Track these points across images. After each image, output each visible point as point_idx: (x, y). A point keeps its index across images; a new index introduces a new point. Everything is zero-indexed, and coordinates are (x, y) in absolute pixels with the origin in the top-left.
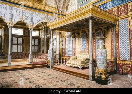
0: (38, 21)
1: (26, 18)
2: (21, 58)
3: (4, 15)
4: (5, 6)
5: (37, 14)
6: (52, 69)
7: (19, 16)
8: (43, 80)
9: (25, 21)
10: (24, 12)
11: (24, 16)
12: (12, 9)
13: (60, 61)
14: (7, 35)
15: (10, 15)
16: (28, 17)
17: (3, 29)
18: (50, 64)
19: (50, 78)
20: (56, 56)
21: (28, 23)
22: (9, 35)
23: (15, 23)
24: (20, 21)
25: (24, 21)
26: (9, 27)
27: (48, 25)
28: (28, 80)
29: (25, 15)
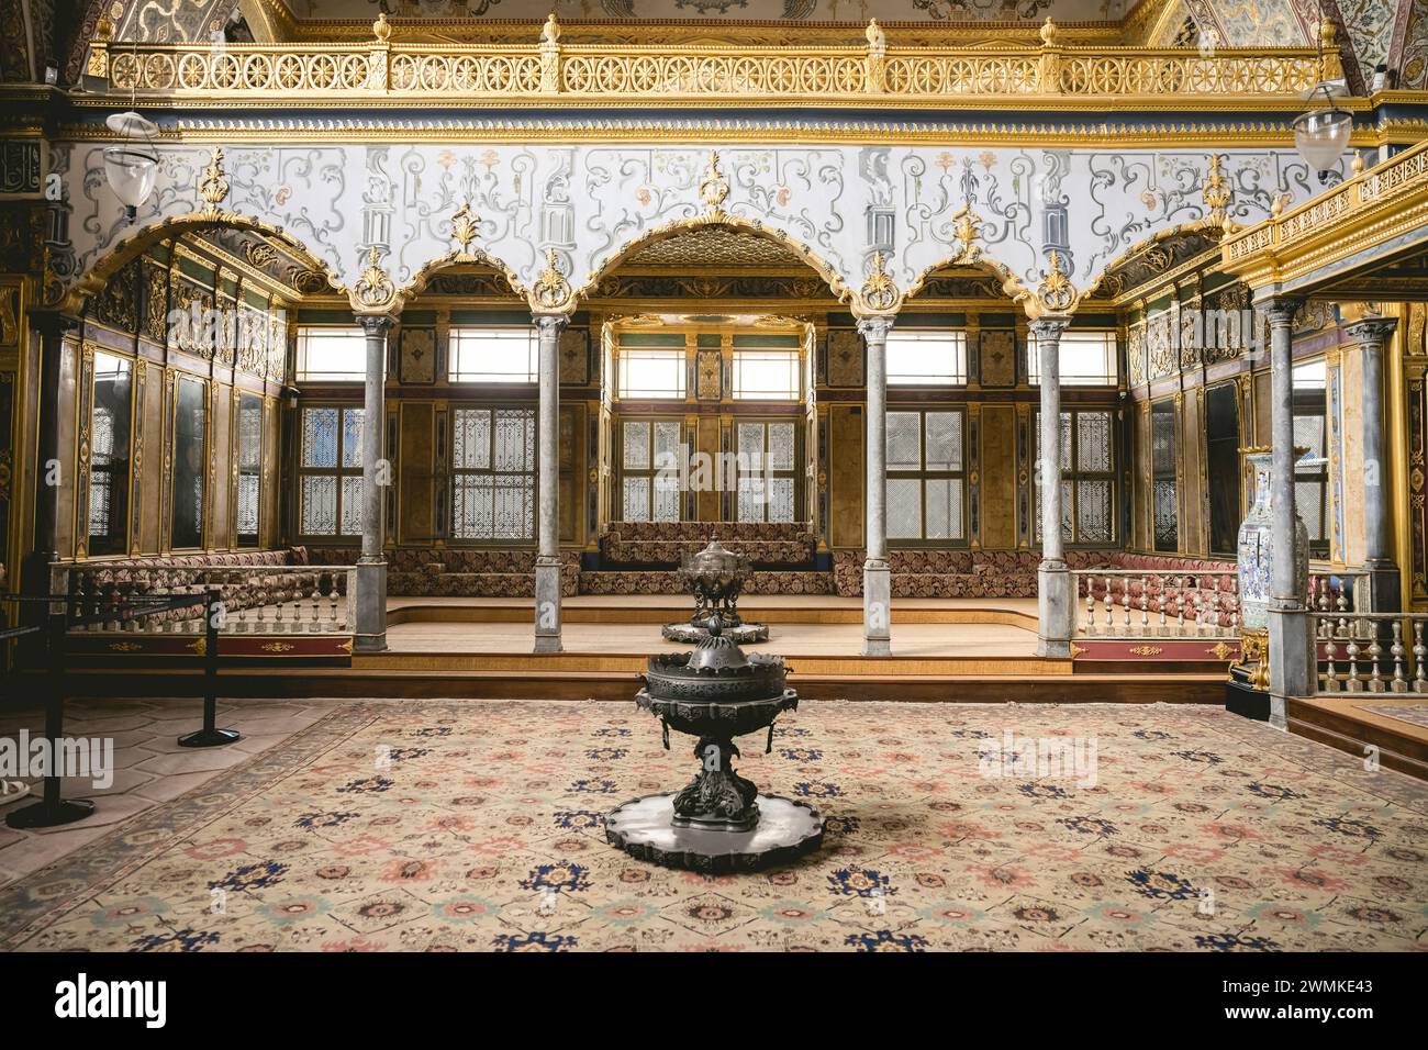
0: (1116, 230)
1: (1000, 221)
2: (960, 596)
3: (829, 231)
4: (829, 157)
5: (1102, 162)
6: (1293, 728)
7: (938, 222)
8: (1206, 828)
9: (997, 255)
10: (978, 171)
11: (980, 210)
12: (882, 174)
13: (1396, 649)
14: (848, 397)
15: (870, 224)
16: (1023, 214)
17: (808, 345)
18: (1272, 674)
19: (1292, 820)
20: (1339, 592)
21: (1018, 271)
22: (863, 396)
23: (908, 284)
24: (951, 266)
25: (984, 257)
26: (861, 327)
27: (1229, 257)
28: (1053, 805)
29: (992, 200)
